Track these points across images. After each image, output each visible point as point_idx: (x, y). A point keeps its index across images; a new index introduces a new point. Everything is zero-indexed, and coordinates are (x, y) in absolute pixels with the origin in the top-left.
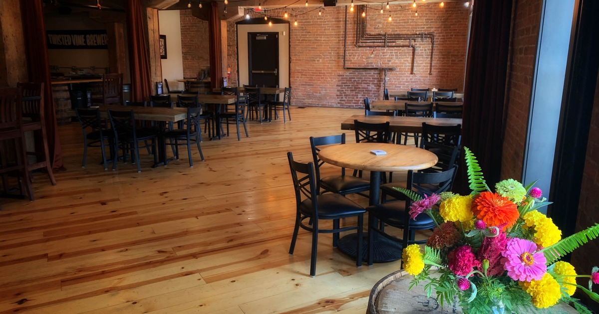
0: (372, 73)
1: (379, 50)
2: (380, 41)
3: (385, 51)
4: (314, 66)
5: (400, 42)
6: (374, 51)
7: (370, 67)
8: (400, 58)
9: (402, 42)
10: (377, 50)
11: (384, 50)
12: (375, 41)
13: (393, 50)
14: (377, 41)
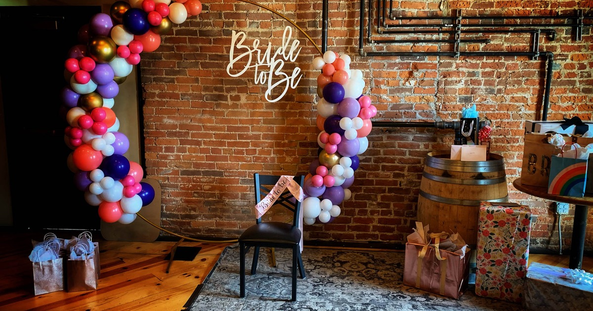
0: (411, 137)
1: (434, 66)
2: (435, 36)
3: (453, 68)
4: (222, 113)
5: (499, 41)
6: (416, 67)
7: (404, 120)
8: (499, 91)
9: (506, 40)
10: (425, 66)
11: (450, 65)
12: (421, 36)
13: (476, 66)
14: (428, 36)
